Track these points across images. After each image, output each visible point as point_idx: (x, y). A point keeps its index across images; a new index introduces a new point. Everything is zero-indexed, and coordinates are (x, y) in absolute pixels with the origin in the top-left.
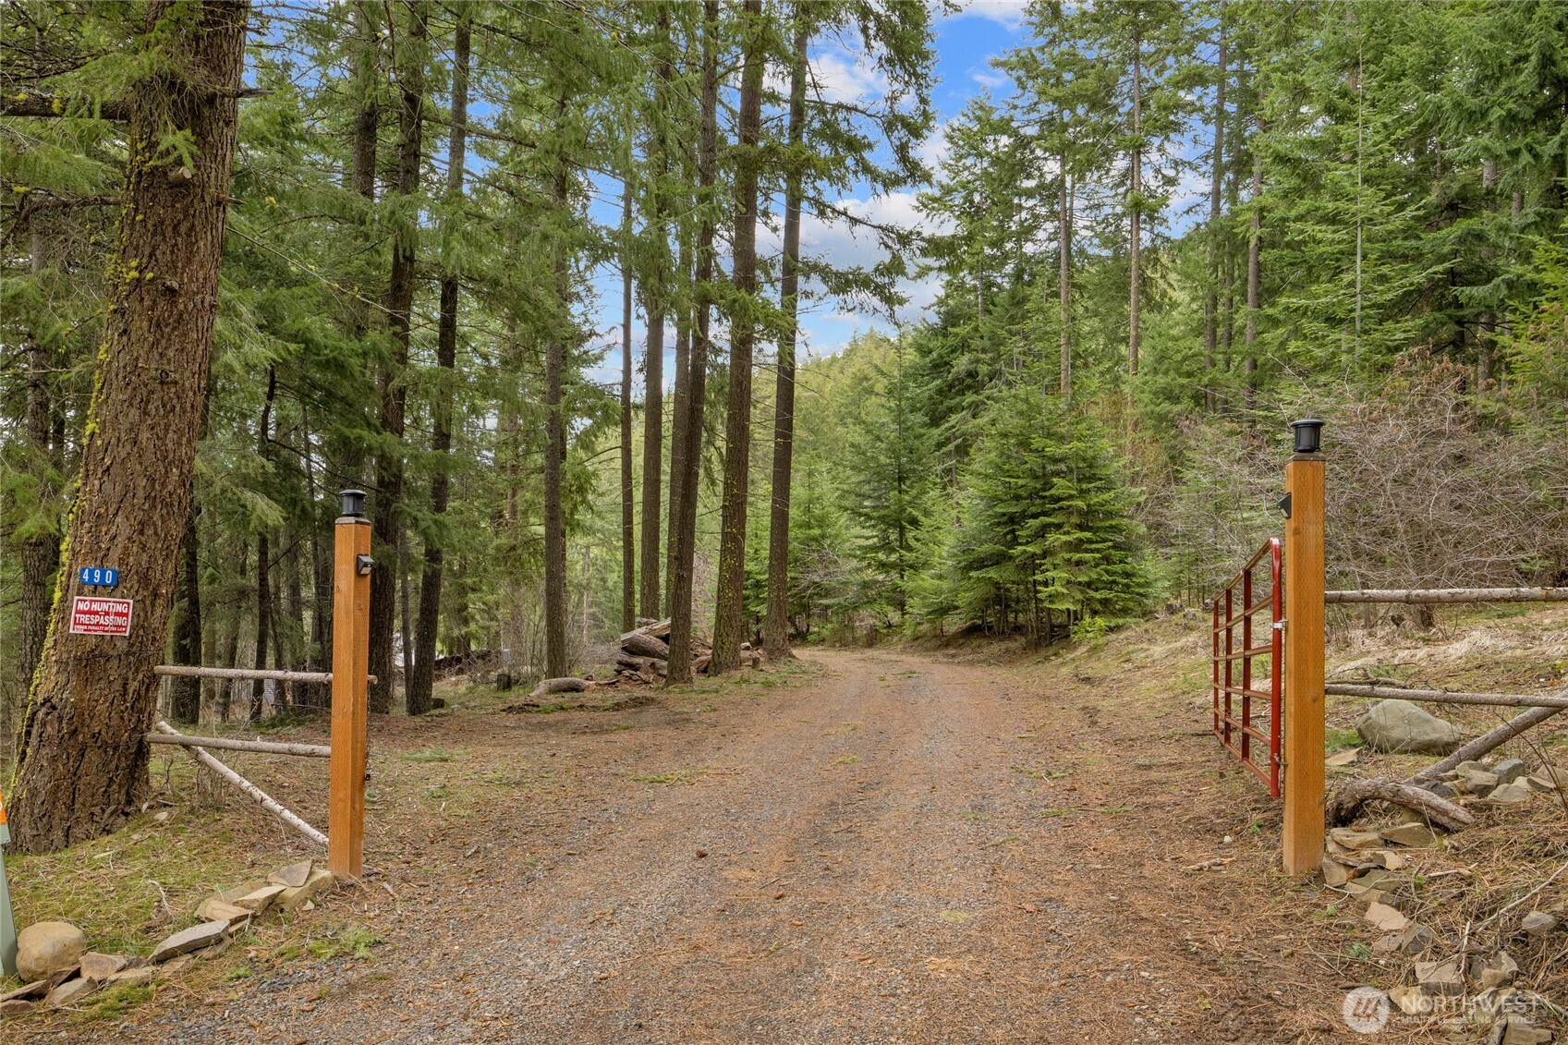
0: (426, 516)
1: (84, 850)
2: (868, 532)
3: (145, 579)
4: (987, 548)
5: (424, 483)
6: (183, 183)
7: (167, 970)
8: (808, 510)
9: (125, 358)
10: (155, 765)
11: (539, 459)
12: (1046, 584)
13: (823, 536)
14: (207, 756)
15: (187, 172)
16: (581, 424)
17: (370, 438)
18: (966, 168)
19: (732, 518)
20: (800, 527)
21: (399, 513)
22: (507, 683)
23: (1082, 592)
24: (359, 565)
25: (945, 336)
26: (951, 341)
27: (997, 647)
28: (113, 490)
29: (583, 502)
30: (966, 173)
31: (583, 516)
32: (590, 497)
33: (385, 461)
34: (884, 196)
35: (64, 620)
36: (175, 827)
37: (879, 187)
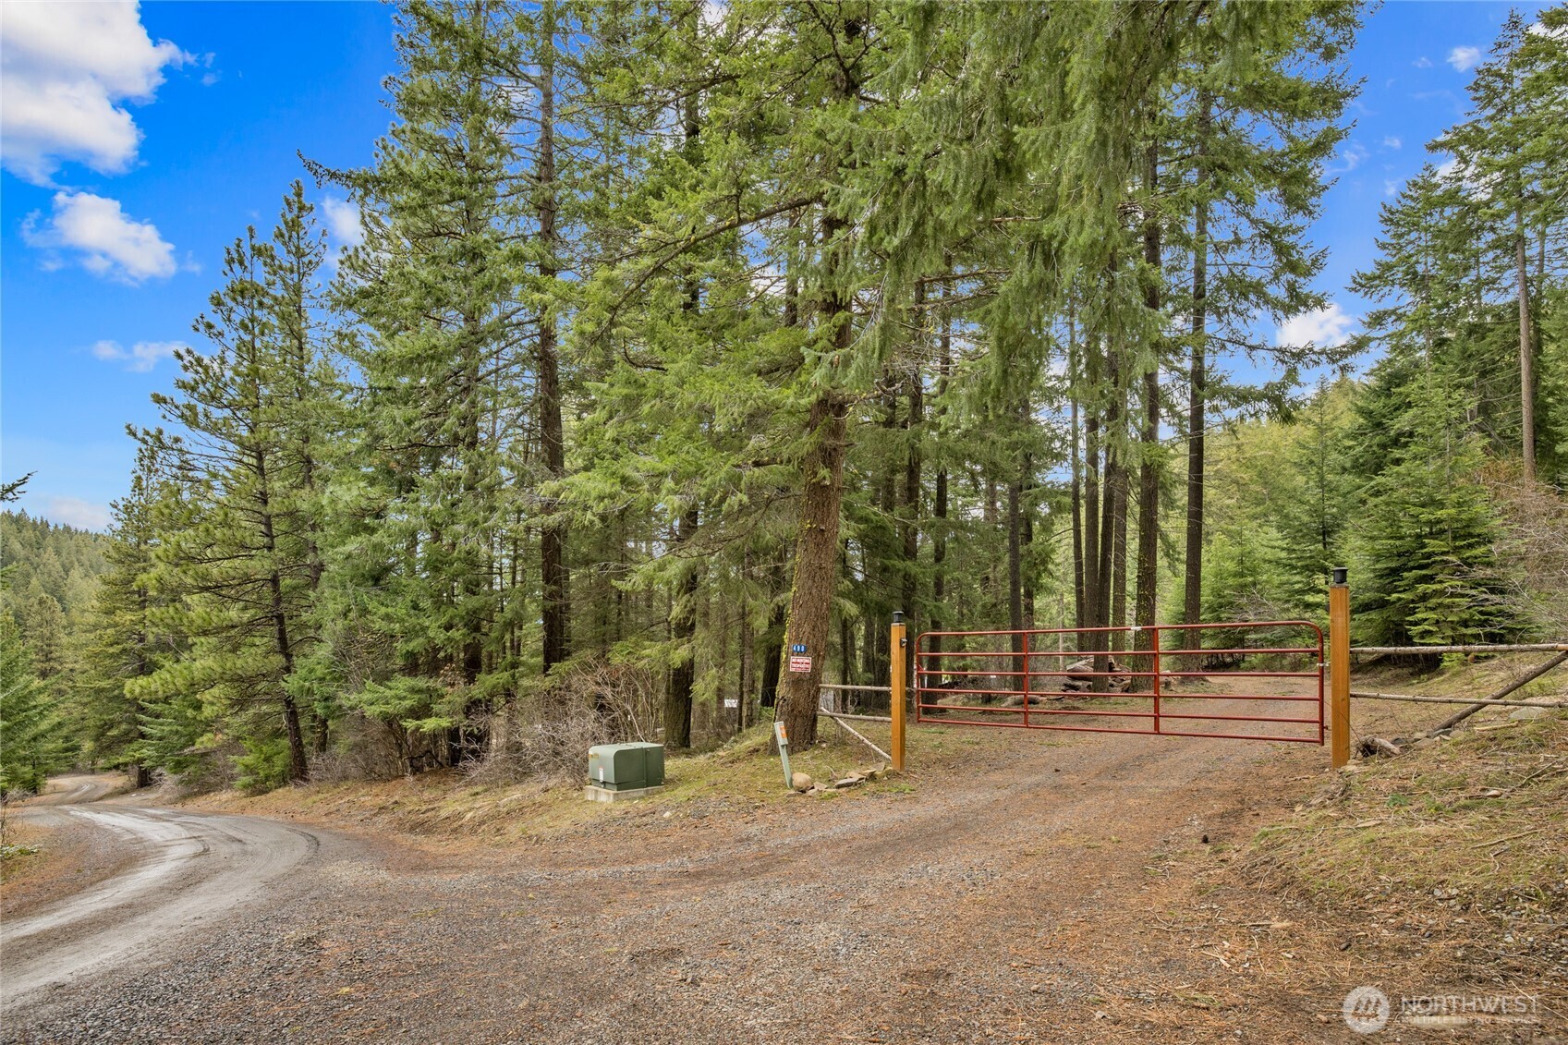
0: (930, 603)
1: (799, 755)
2: (1297, 578)
3: (815, 649)
4: (1368, 596)
5: (931, 582)
6: (826, 486)
7: (841, 790)
8: (1241, 562)
9: (806, 560)
10: (819, 727)
11: (1007, 542)
12: (1416, 624)
13: (1254, 584)
14: (841, 722)
15: (827, 483)
16: (1044, 509)
17: (899, 564)
18: (1412, 242)
19: (1145, 583)
20: (1235, 576)
21: (915, 603)
22: (988, 699)
23: (1453, 629)
24: (901, 642)
25: (1389, 396)
26: (1394, 400)
27: (1387, 675)
28: (803, 613)
29: (1045, 570)
30: (1410, 246)
31: (1045, 580)
32: (1050, 566)
33: (907, 576)
34: (1284, 321)
35: (788, 666)
36: (831, 749)
37: (1280, 314)
